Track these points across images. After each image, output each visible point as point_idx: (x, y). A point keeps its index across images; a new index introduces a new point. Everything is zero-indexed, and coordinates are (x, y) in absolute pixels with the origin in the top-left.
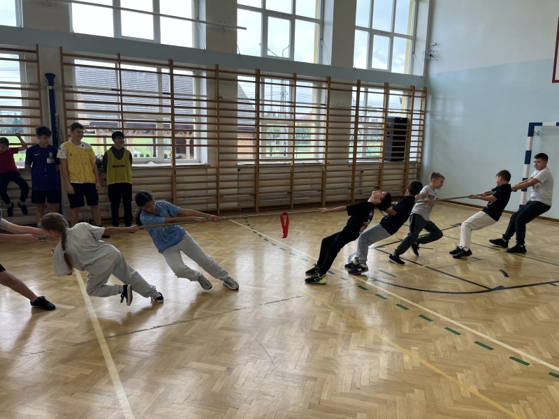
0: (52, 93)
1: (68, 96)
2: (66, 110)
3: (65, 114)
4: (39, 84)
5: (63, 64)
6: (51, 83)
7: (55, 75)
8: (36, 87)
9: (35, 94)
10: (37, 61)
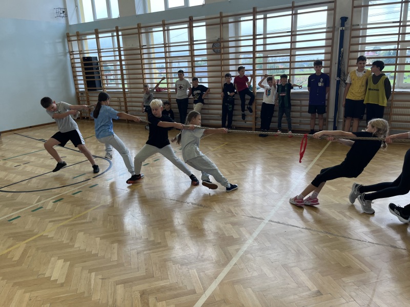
0: (342, 32)
1: (354, 33)
2: (351, 45)
3: (349, 48)
4: (334, 27)
5: (354, 7)
6: (343, 25)
7: (347, 18)
8: (331, 30)
9: (330, 35)
10: (334, 9)
